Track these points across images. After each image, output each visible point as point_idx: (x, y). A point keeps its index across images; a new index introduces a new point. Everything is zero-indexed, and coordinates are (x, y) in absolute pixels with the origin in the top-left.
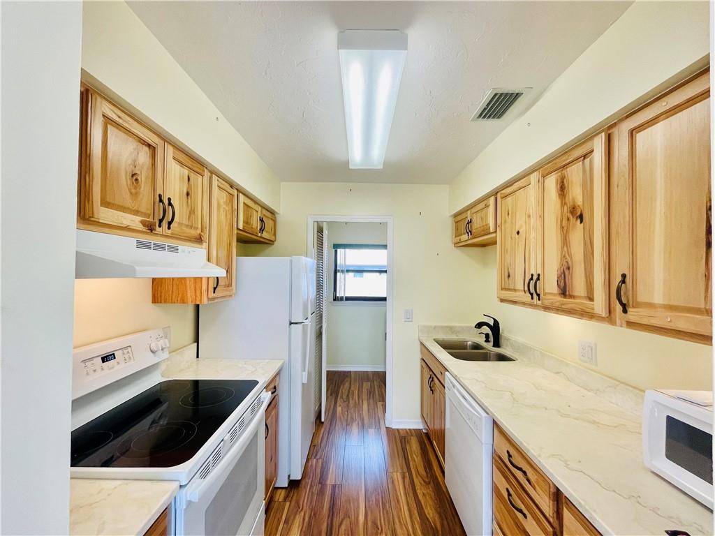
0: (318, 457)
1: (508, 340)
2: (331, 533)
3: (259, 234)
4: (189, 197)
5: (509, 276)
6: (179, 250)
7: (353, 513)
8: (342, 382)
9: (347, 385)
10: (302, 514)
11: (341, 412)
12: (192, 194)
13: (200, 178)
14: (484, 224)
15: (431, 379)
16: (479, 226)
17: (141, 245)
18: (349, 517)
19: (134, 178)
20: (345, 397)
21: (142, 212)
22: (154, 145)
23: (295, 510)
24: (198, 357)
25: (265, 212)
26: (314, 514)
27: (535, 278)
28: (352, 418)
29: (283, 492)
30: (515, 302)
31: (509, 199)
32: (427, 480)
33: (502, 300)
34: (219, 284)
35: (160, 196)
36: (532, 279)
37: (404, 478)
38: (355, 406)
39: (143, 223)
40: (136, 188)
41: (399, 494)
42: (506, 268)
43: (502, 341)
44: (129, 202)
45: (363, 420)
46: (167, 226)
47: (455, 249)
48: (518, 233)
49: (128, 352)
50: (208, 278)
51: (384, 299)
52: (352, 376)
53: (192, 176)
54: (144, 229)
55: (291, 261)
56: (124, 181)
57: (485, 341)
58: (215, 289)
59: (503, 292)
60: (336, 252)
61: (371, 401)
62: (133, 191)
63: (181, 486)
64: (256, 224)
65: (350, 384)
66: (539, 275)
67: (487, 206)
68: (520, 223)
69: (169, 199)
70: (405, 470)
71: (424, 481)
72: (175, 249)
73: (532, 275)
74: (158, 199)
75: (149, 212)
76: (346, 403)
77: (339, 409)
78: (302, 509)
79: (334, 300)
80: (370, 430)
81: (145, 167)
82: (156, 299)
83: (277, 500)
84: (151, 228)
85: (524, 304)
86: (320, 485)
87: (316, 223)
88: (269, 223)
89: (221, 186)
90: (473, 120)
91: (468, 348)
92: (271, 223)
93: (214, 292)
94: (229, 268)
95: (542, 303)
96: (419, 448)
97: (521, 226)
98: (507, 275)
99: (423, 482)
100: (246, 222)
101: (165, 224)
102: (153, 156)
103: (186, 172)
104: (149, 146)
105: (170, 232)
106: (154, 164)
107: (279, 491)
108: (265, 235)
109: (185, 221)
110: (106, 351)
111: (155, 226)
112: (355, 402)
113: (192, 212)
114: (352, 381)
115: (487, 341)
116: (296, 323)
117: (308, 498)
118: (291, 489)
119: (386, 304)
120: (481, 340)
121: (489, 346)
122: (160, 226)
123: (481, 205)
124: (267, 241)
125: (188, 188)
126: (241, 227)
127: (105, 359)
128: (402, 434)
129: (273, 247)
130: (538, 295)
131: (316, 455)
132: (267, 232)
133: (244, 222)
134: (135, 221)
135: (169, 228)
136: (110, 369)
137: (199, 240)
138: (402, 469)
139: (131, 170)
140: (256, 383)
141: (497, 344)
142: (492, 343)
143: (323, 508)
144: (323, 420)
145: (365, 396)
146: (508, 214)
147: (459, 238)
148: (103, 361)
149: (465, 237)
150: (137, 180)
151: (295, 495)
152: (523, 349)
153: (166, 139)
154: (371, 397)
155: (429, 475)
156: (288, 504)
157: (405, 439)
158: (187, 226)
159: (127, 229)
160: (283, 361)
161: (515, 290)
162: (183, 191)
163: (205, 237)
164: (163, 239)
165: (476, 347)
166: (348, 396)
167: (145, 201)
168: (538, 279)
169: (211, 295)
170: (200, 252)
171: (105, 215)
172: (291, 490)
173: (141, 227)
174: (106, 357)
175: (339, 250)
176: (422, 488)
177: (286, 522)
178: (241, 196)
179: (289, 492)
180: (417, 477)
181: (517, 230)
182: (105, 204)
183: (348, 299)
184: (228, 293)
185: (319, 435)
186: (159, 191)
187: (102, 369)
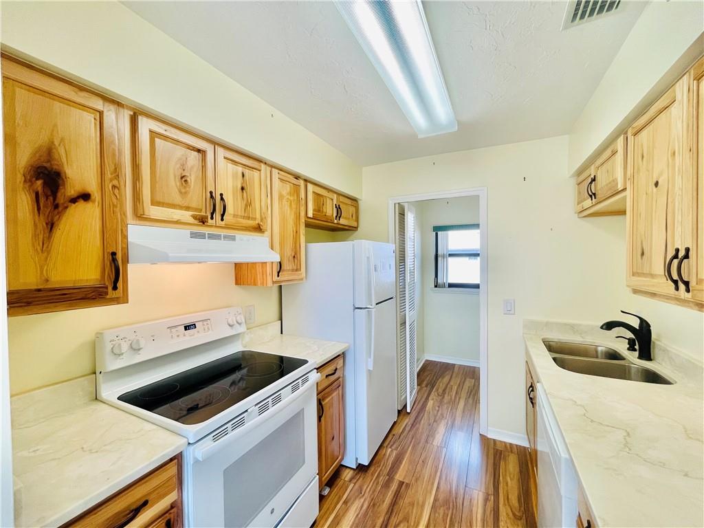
0: (393, 448)
1: (665, 350)
2: (386, 526)
3: (336, 221)
4: (244, 191)
5: (643, 254)
6: (237, 239)
7: (413, 519)
8: (442, 375)
9: (446, 379)
10: (362, 500)
11: (431, 406)
12: (248, 189)
13: (256, 174)
14: (611, 179)
15: (531, 388)
16: (604, 184)
17: (194, 235)
18: (408, 522)
19: (183, 179)
20: (440, 391)
21: (193, 208)
22: (204, 149)
23: (356, 494)
24: (282, 333)
25: (342, 199)
26: (374, 505)
27: (681, 254)
28: (442, 415)
29: (352, 472)
30: (653, 295)
31: (644, 133)
32: (517, 514)
33: (635, 291)
34: (282, 268)
35: (211, 193)
36: (676, 256)
37: (486, 500)
38: (449, 403)
39: (194, 217)
40: (185, 187)
41: (474, 518)
42: (639, 244)
43: (656, 352)
44: (178, 199)
45: (454, 420)
46: (220, 218)
47: (579, 220)
48: (657, 184)
49: (207, 324)
50: (272, 263)
51: (477, 286)
52: (456, 369)
53: (247, 172)
54: (196, 222)
55: (353, 245)
56: (174, 183)
57: (628, 349)
58: (279, 273)
59: (635, 278)
60: (437, 234)
61: (471, 400)
62: (183, 191)
63: (189, 443)
64: (330, 210)
65: (451, 377)
66: (687, 250)
67: (614, 153)
68: (659, 168)
69: (221, 195)
70: (491, 491)
71: (514, 514)
72: (233, 238)
73: (677, 251)
74: (209, 195)
75: (200, 207)
76: (440, 398)
77: (430, 403)
78: (364, 495)
79: (436, 286)
80: (458, 432)
81: (195, 169)
82: (238, 282)
83: (343, 478)
84: (203, 221)
85: (667, 298)
86: (388, 477)
87: (397, 206)
88: (347, 210)
89: (284, 178)
90: (565, 28)
91: (599, 355)
92: (352, 210)
93: (278, 276)
94: (296, 254)
95: (693, 297)
96: (517, 470)
97: (661, 174)
98: (640, 253)
99: (511, 514)
100: (318, 210)
101: (218, 215)
102: (204, 160)
103: (240, 169)
104: (199, 151)
105: (223, 223)
106: (204, 167)
107: (348, 470)
108: (342, 221)
109: (241, 213)
110: (188, 321)
111: (207, 218)
112: (451, 399)
113: (249, 204)
114: (454, 375)
115: (632, 348)
116: (361, 308)
117: (372, 486)
118: (360, 471)
119: (479, 292)
120: (622, 347)
121: (633, 358)
122: (212, 218)
123: (608, 153)
124: (347, 228)
125: (242, 184)
126: (310, 214)
127: (187, 328)
128: (499, 447)
129: (356, 233)
130: (687, 284)
131: (392, 446)
132: (346, 218)
133: (314, 210)
134: (186, 216)
135: (222, 220)
136: (191, 336)
137: (258, 229)
138: (487, 489)
139: (179, 174)
140: (305, 362)
141: (646, 354)
142: (637, 353)
143: (384, 501)
144: (408, 411)
145: (464, 394)
146: (643, 157)
147: (581, 205)
148: (186, 329)
149: (588, 203)
150: (186, 181)
151: (361, 479)
152: (690, 369)
153: (215, 143)
154: (471, 396)
155: (522, 509)
156: (352, 485)
157: (501, 454)
158: (244, 217)
159: (178, 222)
160: (347, 345)
161: (652, 276)
162: (237, 187)
163: (267, 226)
164: (220, 230)
165: (614, 355)
166: (444, 390)
167: (197, 198)
168: (687, 256)
169: (276, 278)
170: (261, 240)
171: (154, 212)
172: (358, 473)
173: (192, 220)
174: (188, 326)
175: (439, 233)
176: (508, 521)
177: (346, 502)
178: (310, 187)
179: (356, 474)
180: (505, 505)
181: (655, 181)
182: (155, 203)
183: (451, 286)
184: (296, 277)
185: (401, 426)
186: (210, 188)
187: (184, 335)
